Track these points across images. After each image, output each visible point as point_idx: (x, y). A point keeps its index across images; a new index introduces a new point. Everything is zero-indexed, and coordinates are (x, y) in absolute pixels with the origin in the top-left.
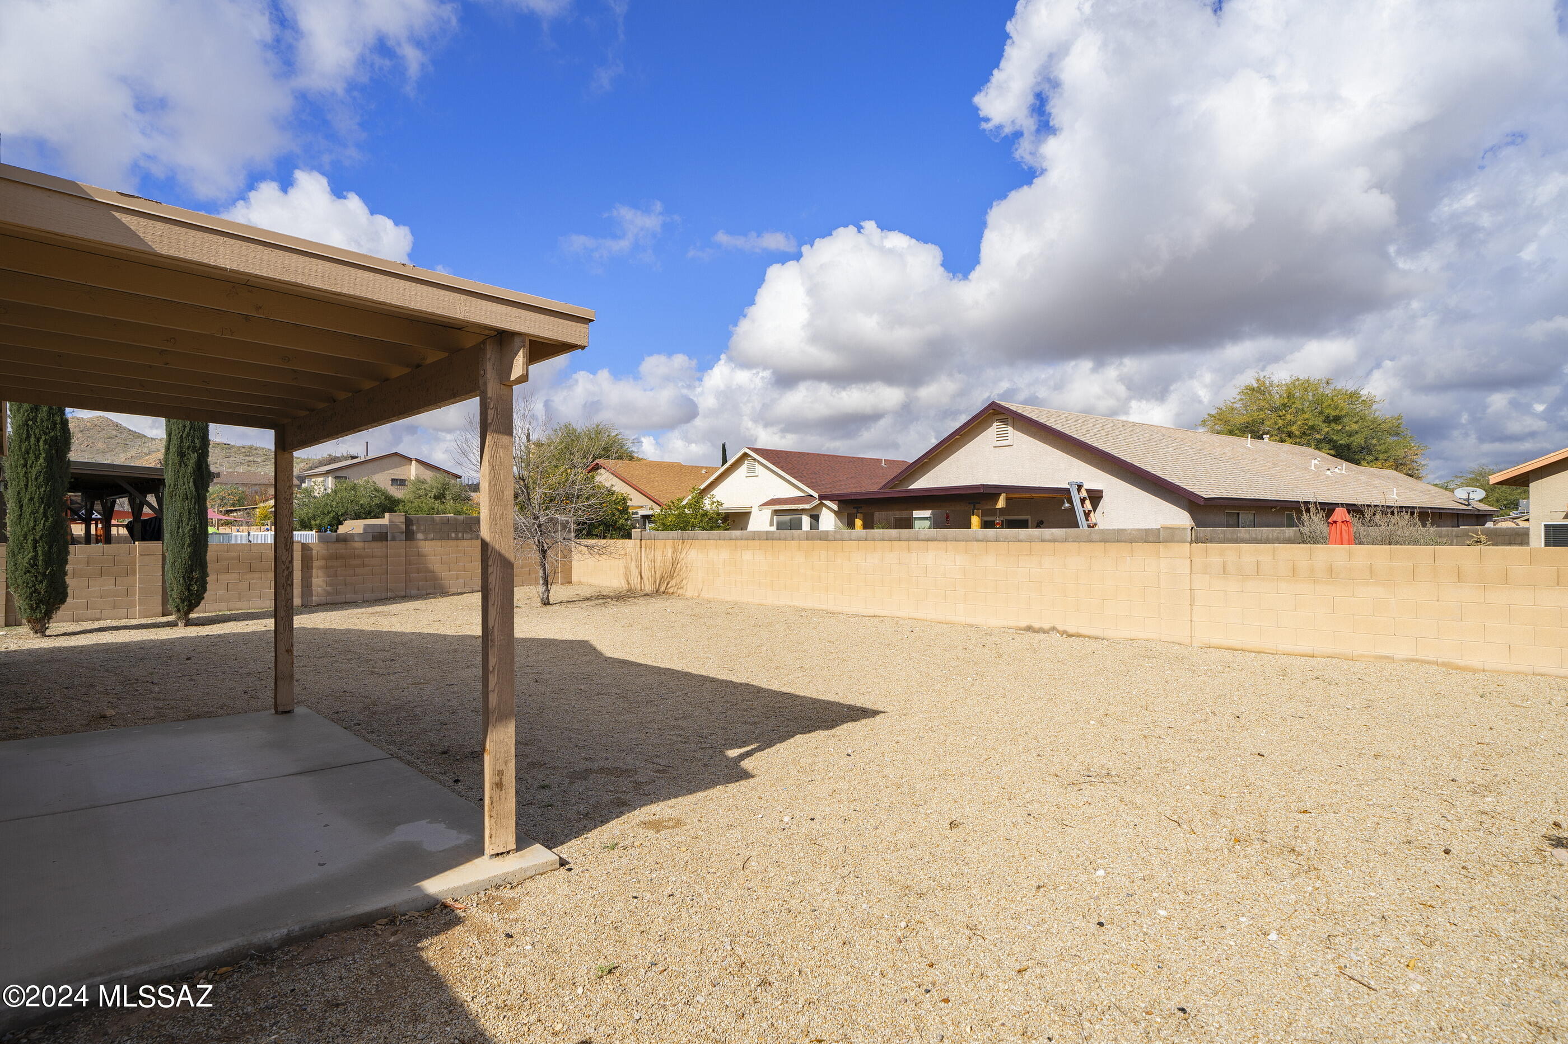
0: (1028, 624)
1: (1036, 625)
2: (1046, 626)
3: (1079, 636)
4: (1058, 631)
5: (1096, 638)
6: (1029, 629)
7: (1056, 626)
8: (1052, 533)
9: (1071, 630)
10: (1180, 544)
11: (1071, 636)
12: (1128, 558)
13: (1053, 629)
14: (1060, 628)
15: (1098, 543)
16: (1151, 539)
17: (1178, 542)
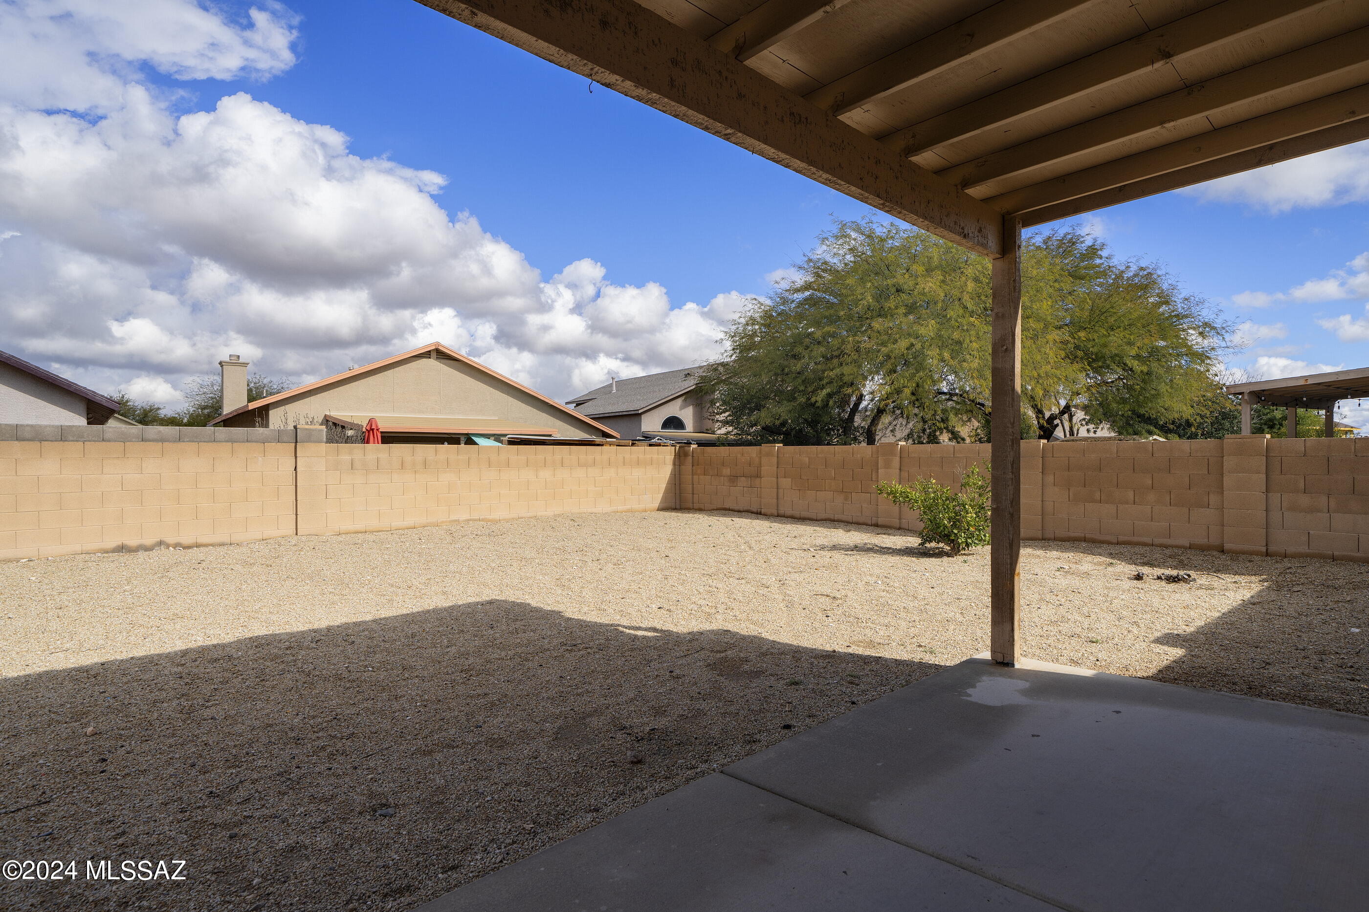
0: (120, 543)
1: (133, 542)
2: (149, 541)
3: (198, 546)
4: (168, 546)
5: (222, 545)
6: (122, 549)
7: (165, 539)
8: (160, 432)
9: (186, 540)
10: (317, 444)
11: (185, 548)
12: (260, 459)
13: (161, 543)
14: (171, 540)
15: (224, 443)
16: (285, 439)
17: (316, 442)
